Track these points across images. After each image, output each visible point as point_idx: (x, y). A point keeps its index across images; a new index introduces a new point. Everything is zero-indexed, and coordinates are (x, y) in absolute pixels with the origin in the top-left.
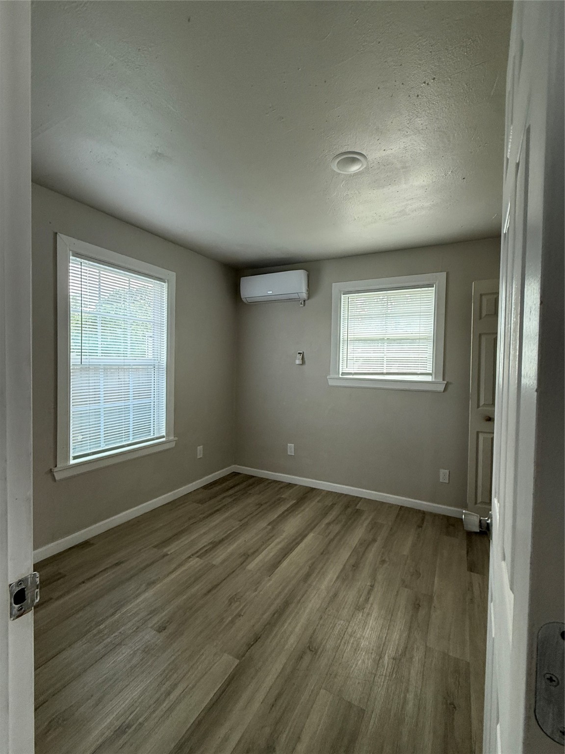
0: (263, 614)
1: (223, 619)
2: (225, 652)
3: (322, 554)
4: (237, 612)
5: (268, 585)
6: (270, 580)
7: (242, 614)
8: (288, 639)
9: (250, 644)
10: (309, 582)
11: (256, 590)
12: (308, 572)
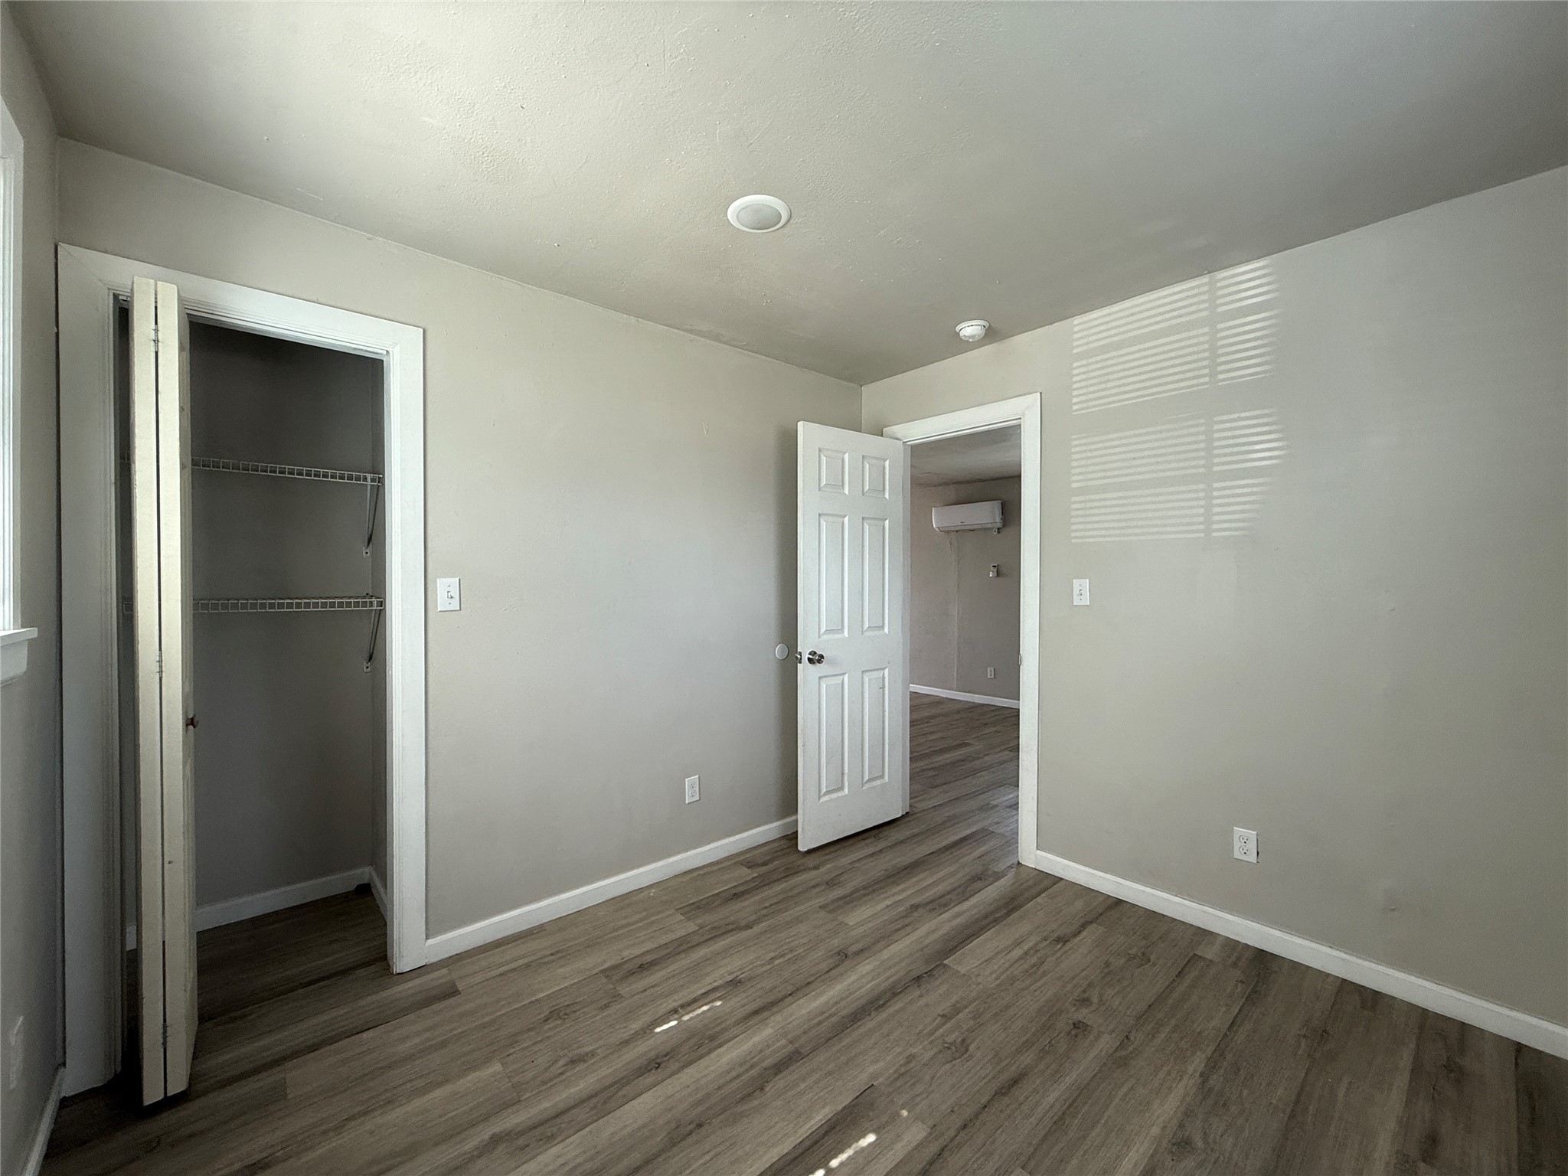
0: (902, 1009)
1: (974, 1018)
2: (965, 975)
3: (700, 1126)
4: (948, 1025)
5: (881, 1064)
6: (874, 1077)
7: (939, 1018)
8: (872, 971)
9: (929, 976)
10: (791, 1048)
11: (911, 1058)
12: (776, 1074)
